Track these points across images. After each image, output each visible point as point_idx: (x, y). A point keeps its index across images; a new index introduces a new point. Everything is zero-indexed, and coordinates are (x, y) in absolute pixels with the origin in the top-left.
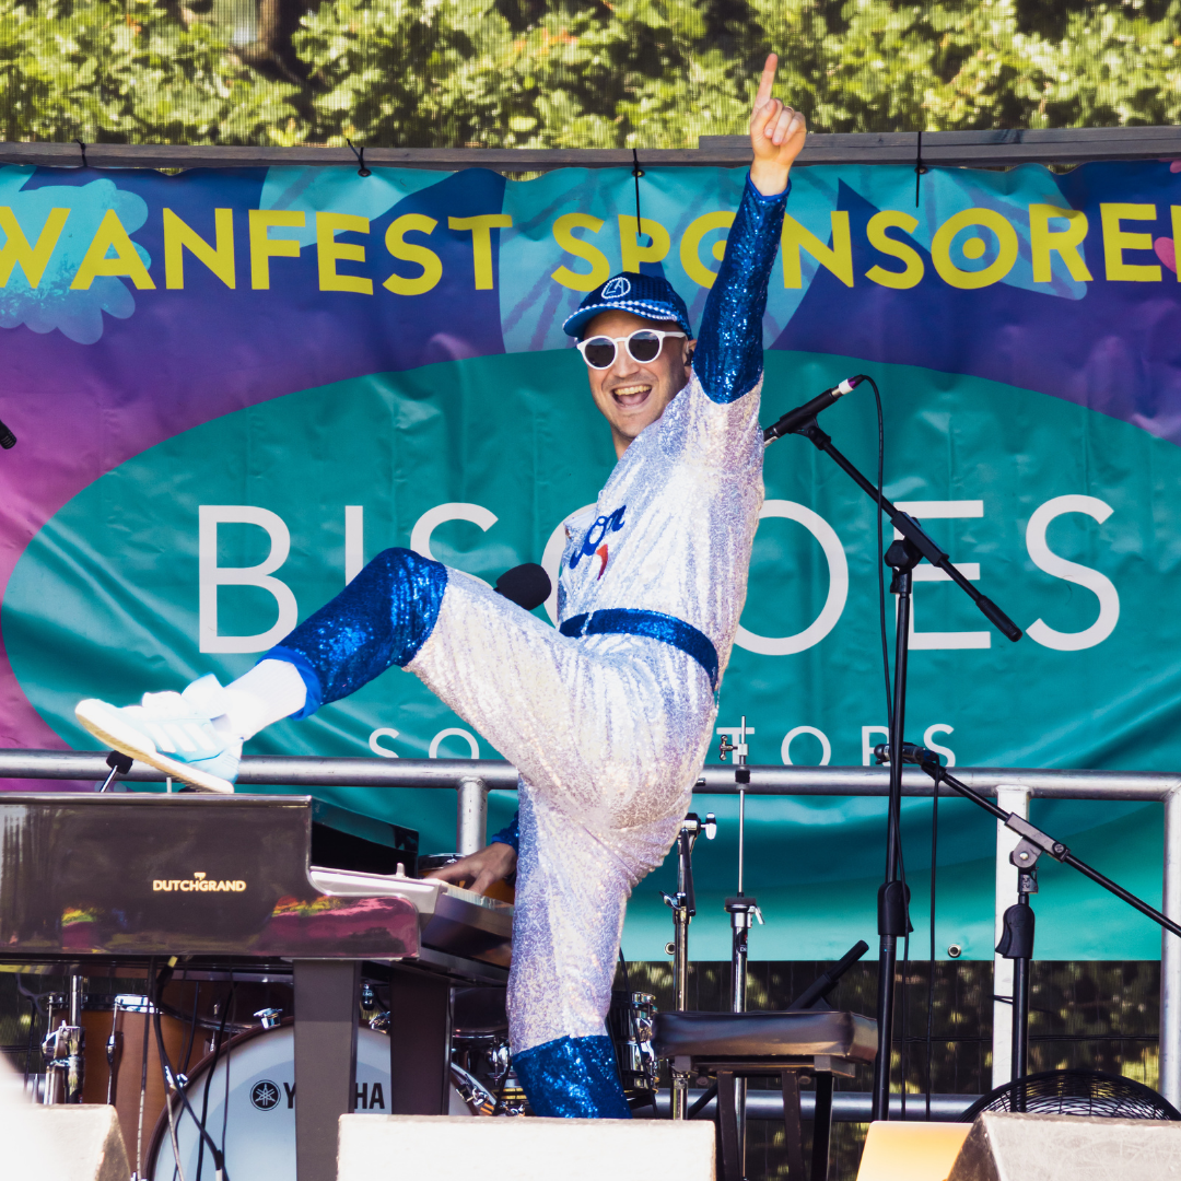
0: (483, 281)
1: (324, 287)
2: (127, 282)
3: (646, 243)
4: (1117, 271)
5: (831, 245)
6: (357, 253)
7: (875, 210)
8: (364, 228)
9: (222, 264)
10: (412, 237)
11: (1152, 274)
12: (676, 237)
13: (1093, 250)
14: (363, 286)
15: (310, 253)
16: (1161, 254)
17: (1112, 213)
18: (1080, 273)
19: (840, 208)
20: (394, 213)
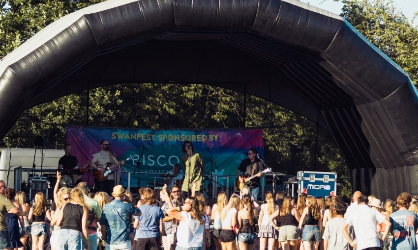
0: (153, 140)
1: (142, 140)
3: (165, 137)
4: (198, 140)
5: (178, 138)
6: (144, 137)
7: (181, 135)
8: (145, 135)
9: (135, 138)
10: (149, 136)
12: (168, 136)
13: (196, 139)
14: (145, 139)
15: (141, 137)
16: (201, 139)
17: (198, 136)
18: (195, 140)
19: (179, 134)
20: (148, 134)
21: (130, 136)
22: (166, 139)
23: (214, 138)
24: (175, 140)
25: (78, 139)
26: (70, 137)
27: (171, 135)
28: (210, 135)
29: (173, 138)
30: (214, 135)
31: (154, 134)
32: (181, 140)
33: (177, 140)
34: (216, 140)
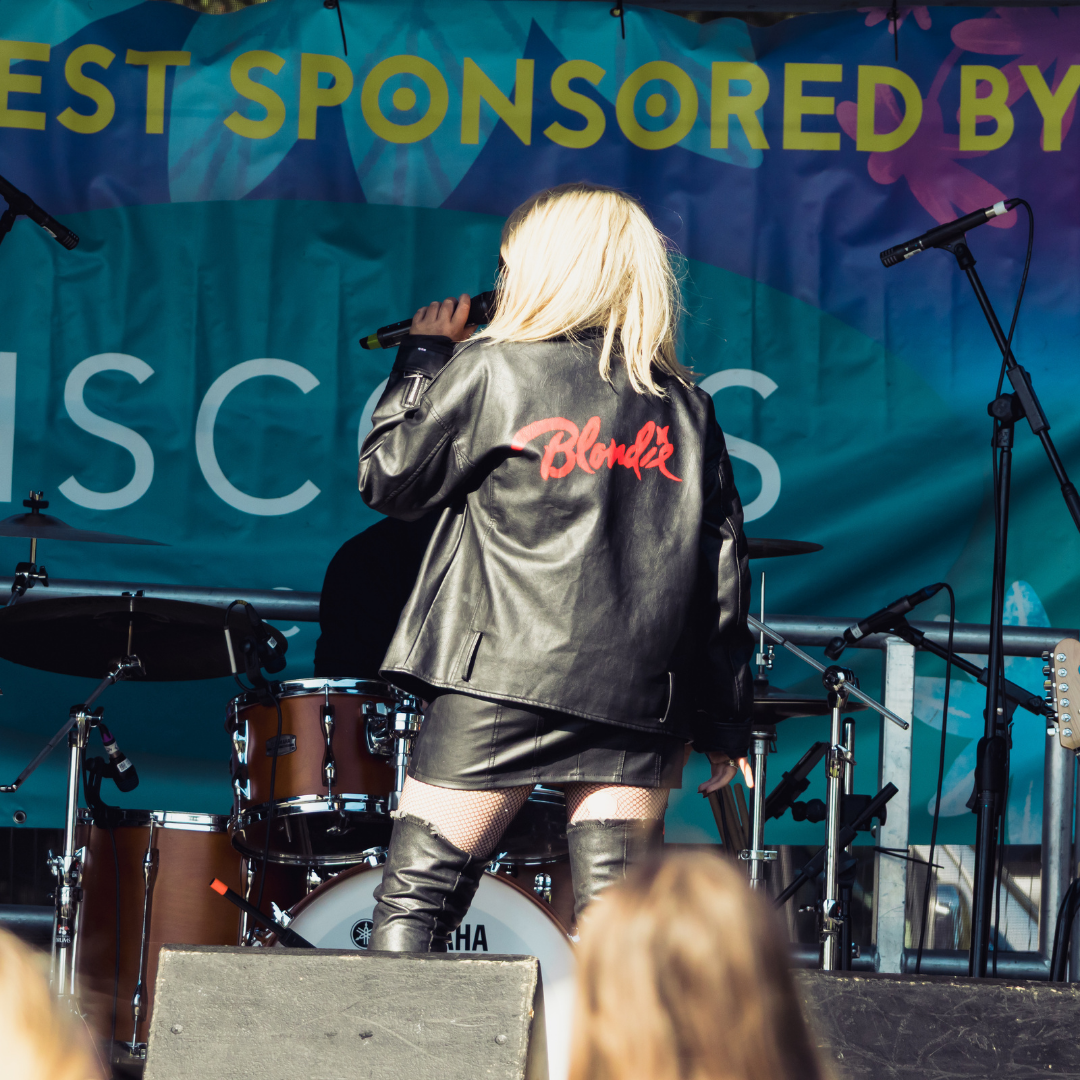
0: (154, 125)
3: (328, 83)
4: (795, 140)
5: (512, 99)
6: (31, 84)
7: (562, 60)
8: (44, 56)
10: (90, 70)
11: (830, 142)
12: (360, 77)
13: (771, 118)
14: (34, 121)
16: (841, 120)
17: (797, 73)
18: (756, 140)
19: (526, 56)
20: (76, 41)
22: (329, 117)
23: (1025, 109)
24: (472, 136)
27: (417, 65)
28: (970, 75)
29: (438, 107)
30: (1032, 76)
31: (176, 45)
33: (500, 133)
34: (1052, 137)
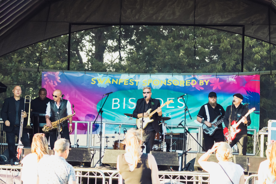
0: (137, 85)
1: (124, 84)
2: (109, 83)
4: (187, 85)
5: (164, 82)
9: (117, 83)
11: (189, 85)
14: (127, 84)
15: (124, 82)
18: (184, 85)
21: (111, 80)
25: (54, 84)
26: (46, 83)
32: (168, 85)
34: (207, 84)
